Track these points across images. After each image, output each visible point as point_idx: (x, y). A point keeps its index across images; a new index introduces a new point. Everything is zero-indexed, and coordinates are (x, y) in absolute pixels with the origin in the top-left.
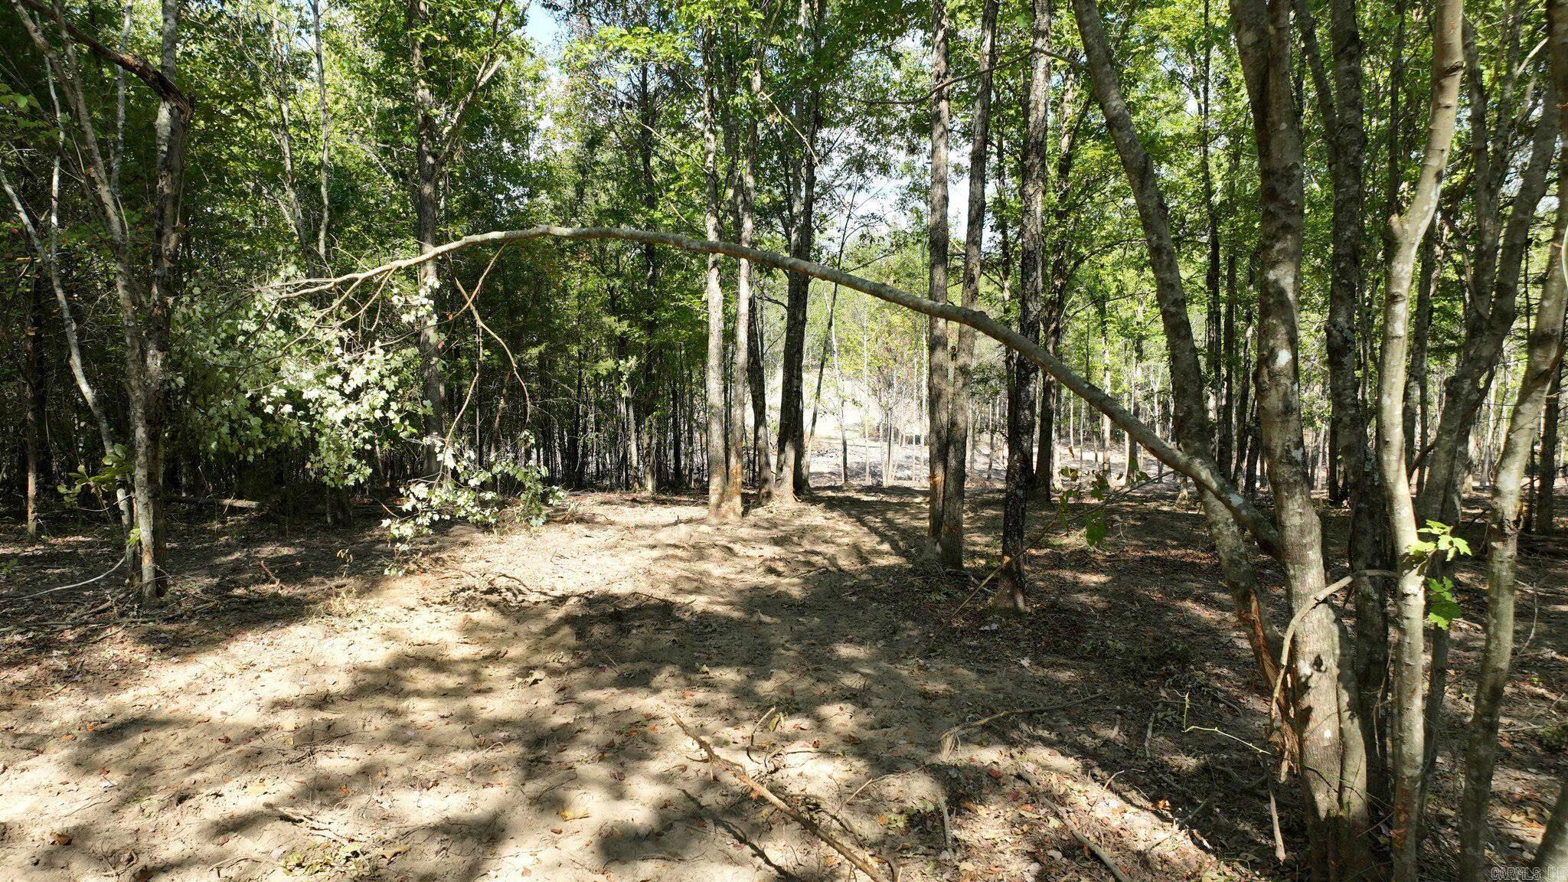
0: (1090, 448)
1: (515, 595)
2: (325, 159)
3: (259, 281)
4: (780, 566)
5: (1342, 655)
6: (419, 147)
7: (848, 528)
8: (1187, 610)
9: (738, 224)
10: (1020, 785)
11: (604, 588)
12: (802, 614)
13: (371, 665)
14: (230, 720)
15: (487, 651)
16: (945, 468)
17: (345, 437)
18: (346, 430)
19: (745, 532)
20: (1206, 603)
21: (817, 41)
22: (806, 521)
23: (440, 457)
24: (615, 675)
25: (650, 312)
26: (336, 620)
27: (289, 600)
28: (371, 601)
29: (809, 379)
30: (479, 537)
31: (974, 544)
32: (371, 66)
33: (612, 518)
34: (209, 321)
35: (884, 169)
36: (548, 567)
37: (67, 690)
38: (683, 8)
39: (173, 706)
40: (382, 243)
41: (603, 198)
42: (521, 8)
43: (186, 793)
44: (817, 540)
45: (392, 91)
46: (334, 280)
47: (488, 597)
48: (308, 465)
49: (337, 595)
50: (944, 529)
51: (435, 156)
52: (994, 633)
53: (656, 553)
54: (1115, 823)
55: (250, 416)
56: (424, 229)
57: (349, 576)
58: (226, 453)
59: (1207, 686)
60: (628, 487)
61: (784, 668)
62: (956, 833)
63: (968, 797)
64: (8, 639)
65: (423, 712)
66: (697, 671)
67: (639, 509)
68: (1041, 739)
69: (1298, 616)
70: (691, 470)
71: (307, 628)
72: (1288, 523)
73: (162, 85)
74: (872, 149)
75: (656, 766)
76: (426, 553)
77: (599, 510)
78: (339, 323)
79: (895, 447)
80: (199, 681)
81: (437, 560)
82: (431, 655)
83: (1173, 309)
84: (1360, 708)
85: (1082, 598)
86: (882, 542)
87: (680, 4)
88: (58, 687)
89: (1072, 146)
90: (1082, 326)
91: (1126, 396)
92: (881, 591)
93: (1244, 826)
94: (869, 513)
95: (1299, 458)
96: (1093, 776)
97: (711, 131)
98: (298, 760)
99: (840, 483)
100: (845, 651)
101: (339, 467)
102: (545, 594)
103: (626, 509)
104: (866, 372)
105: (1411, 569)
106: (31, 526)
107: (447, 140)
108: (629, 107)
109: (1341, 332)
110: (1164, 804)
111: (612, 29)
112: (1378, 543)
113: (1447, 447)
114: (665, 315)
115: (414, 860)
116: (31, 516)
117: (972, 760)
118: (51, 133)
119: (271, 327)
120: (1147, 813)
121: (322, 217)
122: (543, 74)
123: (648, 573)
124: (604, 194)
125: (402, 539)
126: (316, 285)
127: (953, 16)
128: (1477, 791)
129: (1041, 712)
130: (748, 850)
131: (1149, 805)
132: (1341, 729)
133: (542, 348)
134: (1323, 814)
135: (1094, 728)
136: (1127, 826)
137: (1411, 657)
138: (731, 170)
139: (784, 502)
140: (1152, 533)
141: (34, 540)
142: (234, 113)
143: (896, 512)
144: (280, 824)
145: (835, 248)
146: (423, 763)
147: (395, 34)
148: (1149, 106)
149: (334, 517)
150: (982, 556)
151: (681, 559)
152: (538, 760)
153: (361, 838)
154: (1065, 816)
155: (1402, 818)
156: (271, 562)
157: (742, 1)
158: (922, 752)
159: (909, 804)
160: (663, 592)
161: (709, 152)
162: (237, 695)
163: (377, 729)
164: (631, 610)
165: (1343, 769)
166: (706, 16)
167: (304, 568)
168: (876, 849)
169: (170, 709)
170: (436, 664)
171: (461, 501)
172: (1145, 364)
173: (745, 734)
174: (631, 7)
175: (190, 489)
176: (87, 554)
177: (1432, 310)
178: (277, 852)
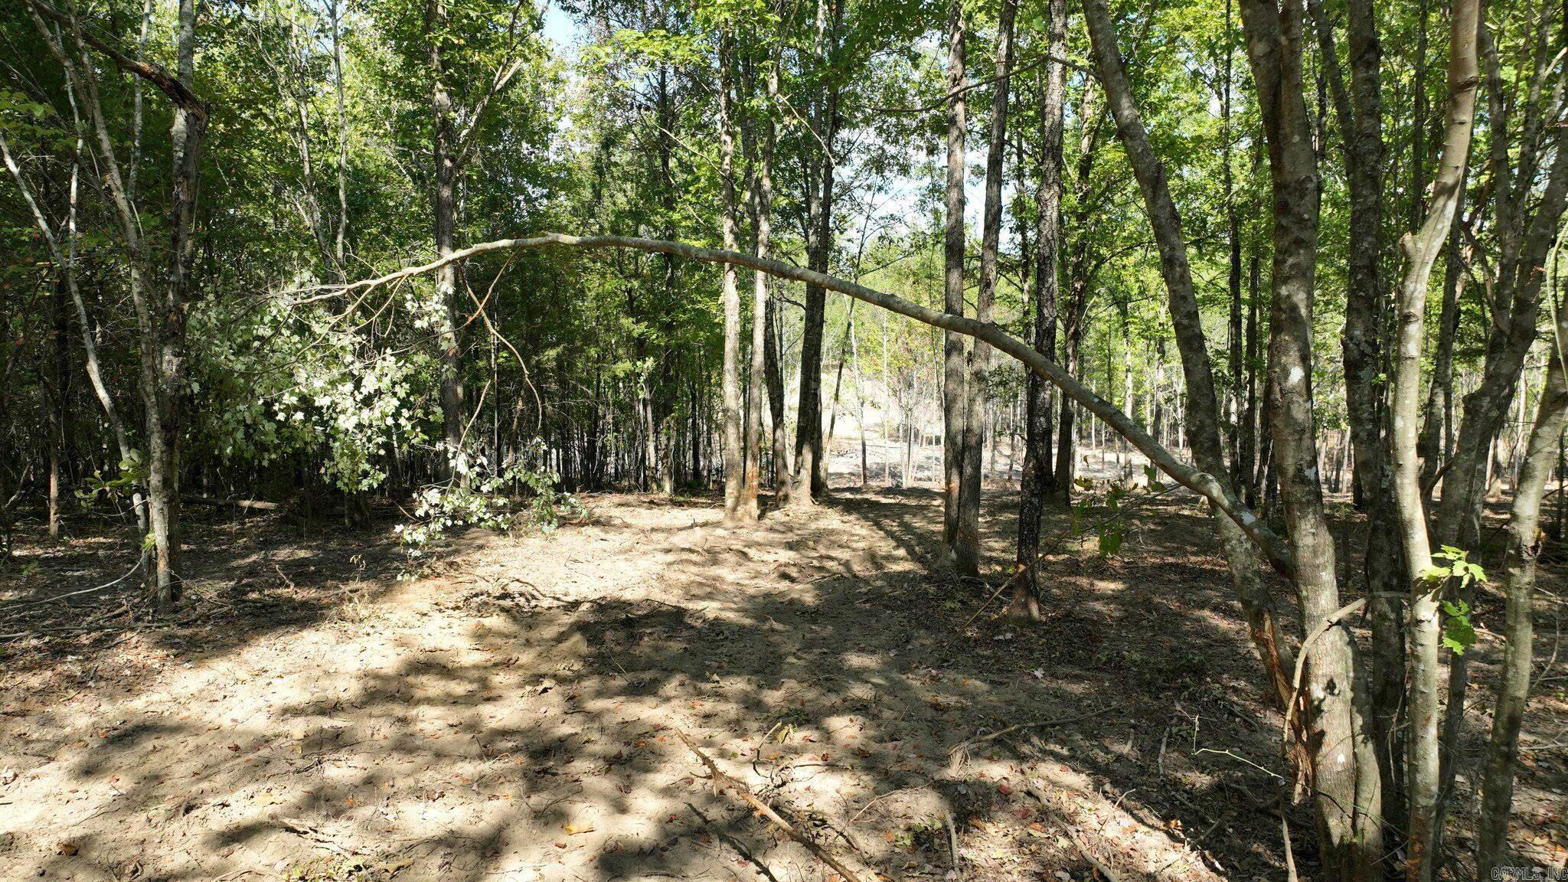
0: (1112, 449)
1: (528, 600)
2: (343, 162)
3: (275, 287)
4: (793, 572)
5: (1355, 678)
6: (437, 149)
7: (864, 532)
8: (1204, 619)
9: (755, 226)
10: (1029, 802)
11: (617, 594)
12: (814, 622)
13: (383, 671)
14: (240, 728)
15: (499, 657)
16: (961, 474)
17: (358, 442)
18: (359, 436)
19: (760, 536)
20: (1224, 612)
21: (835, 41)
22: (822, 524)
23: (452, 463)
24: (625, 683)
25: (668, 314)
26: (348, 625)
27: (304, 604)
28: (384, 606)
29: (827, 380)
30: (494, 540)
31: (991, 549)
32: (390, 69)
33: (628, 520)
34: (224, 327)
35: (904, 170)
36: (562, 572)
37: (80, 696)
38: (699, 11)
39: (185, 714)
40: (401, 245)
41: (621, 199)
42: (539, 11)
43: (193, 803)
44: (832, 544)
45: (411, 94)
46: (348, 287)
47: (501, 602)
48: (323, 471)
49: (350, 600)
50: (959, 536)
51: (453, 160)
52: (1008, 642)
53: (670, 557)
54: (1126, 844)
55: (265, 422)
56: (443, 232)
57: (362, 580)
58: (242, 458)
59: (1223, 699)
60: (646, 488)
61: (795, 678)
62: (964, 852)
63: (977, 814)
64: (24, 644)
65: (431, 721)
66: (708, 680)
67: (656, 511)
68: (1052, 753)
69: (1310, 638)
70: (710, 471)
71: (320, 634)
72: (1300, 544)
73: (176, 92)
74: (891, 150)
75: (662, 778)
76: (440, 557)
77: (616, 512)
78: (353, 329)
79: (915, 448)
80: (212, 687)
81: (451, 564)
82: (442, 662)
83: (1185, 322)
84: (1375, 731)
85: (1098, 606)
86: (897, 547)
87: (696, 7)
88: (72, 693)
89: (1092, 147)
90: (1103, 327)
91: (1148, 397)
92: (895, 598)
93: (1257, 847)
94: (886, 517)
95: (1312, 477)
96: (1105, 792)
97: (728, 133)
98: (306, 770)
99: (859, 484)
100: (855, 660)
101: (353, 471)
102: (558, 599)
103: (643, 512)
104: (886, 372)
105: (1425, 593)
106: (53, 527)
107: (465, 142)
108: (648, 109)
109: (1358, 345)
110: (1176, 824)
111: (629, 31)
112: (1395, 561)
113: (1465, 466)
114: (682, 317)
115: (417, 874)
116: (53, 517)
117: (982, 775)
118: (69, 141)
119: (286, 332)
120: (1157, 833)
121: (340, 221)
122: (562, 75)
123: (661, 578)
124: (622, 197)
125: (415, 545)
126: (329, 291)
127: (969, 18)
128: (1494, 822)
129: (1053, 726)
130: (752, 867)
131: (1161, 824)
132: (1355, 754)
133: (559, 349)
134: (1336, 840)
135: (1107, 742)
136: (1137, 847)
137: (1425, 684)
138: (749, 171)
139: (801, 504)
140: (1172, 539)
141: (55, 542)
142: (254, 117)
143: (914, 516)
144: (285, 835)
145: (854, 249)
146: (430, 773)
147: (412, 37)
148: (1171, 105)
149: (351, 519)
150: (998, 562)
151: (695, 564)
152: (545, 771)
153: (364, 851)
154: (1075, 835)
155: (1417, 847)
156: (286, 565)
157: (759, 4)
158: (930, 766)
159: (916, 821)
160: (672, 599)
161: (726, 154)
162: (248, 701)
163: (385, 738)
164: (642, 617)
165: (1356, 794)
166: (722, 18)
167: (318, 572)
168: (882, 867)
169: (181, 716)
170: (445, 671)
171: (473, 507)
172: (1166, 366)
173: (753, 746)
174: (650, 8)
175: (211, 490)
176: (107, 557)
177: (1459, 312)
178: (280, 866)
